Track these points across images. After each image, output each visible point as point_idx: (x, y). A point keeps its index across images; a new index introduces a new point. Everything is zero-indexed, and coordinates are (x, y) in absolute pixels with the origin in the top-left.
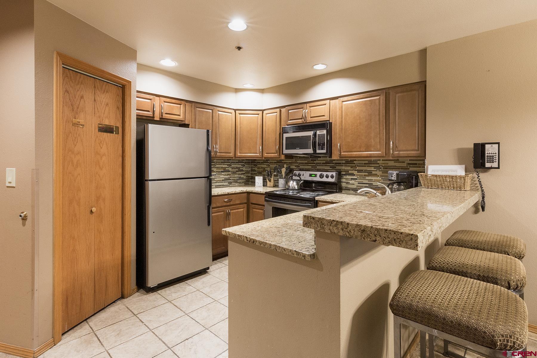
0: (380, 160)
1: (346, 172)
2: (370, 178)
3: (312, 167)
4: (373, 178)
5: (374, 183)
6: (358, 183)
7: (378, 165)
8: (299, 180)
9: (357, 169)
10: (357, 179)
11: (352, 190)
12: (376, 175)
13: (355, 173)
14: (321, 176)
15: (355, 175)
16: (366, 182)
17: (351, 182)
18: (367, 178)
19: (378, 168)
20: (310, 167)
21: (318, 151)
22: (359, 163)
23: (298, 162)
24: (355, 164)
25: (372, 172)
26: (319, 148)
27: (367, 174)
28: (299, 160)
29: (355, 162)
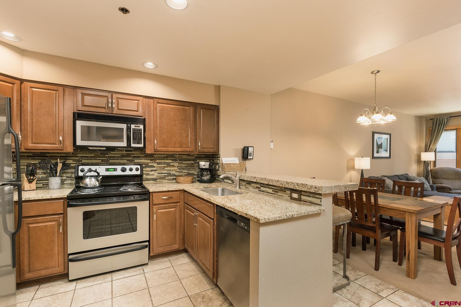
0: (176, 154)
1: (146, 164)
2: (169, 168)
3: (102, 161)
4: (171, 169)
5: (172, 173)
6: (158, 174)
7: (175, 158)
8: (97, 176)
9: (157, 161)
10: (157, 170)
11: (152, 180)
12: (173, 166)
13: (155, 165)
14: (124, 170)
15: (155, 167)
16: (166, 172)
17: (151, 173)
18: (166, 169)
19: (175, 160)
20: (100, 161)
21: (133, 145)
22: (158, 157)
23: (78, 155)
24: (155, 157)
25: (170, 164)
26: (135, 142)
27: (166, 165)
28: (80, 154)
29: (154, 156)
